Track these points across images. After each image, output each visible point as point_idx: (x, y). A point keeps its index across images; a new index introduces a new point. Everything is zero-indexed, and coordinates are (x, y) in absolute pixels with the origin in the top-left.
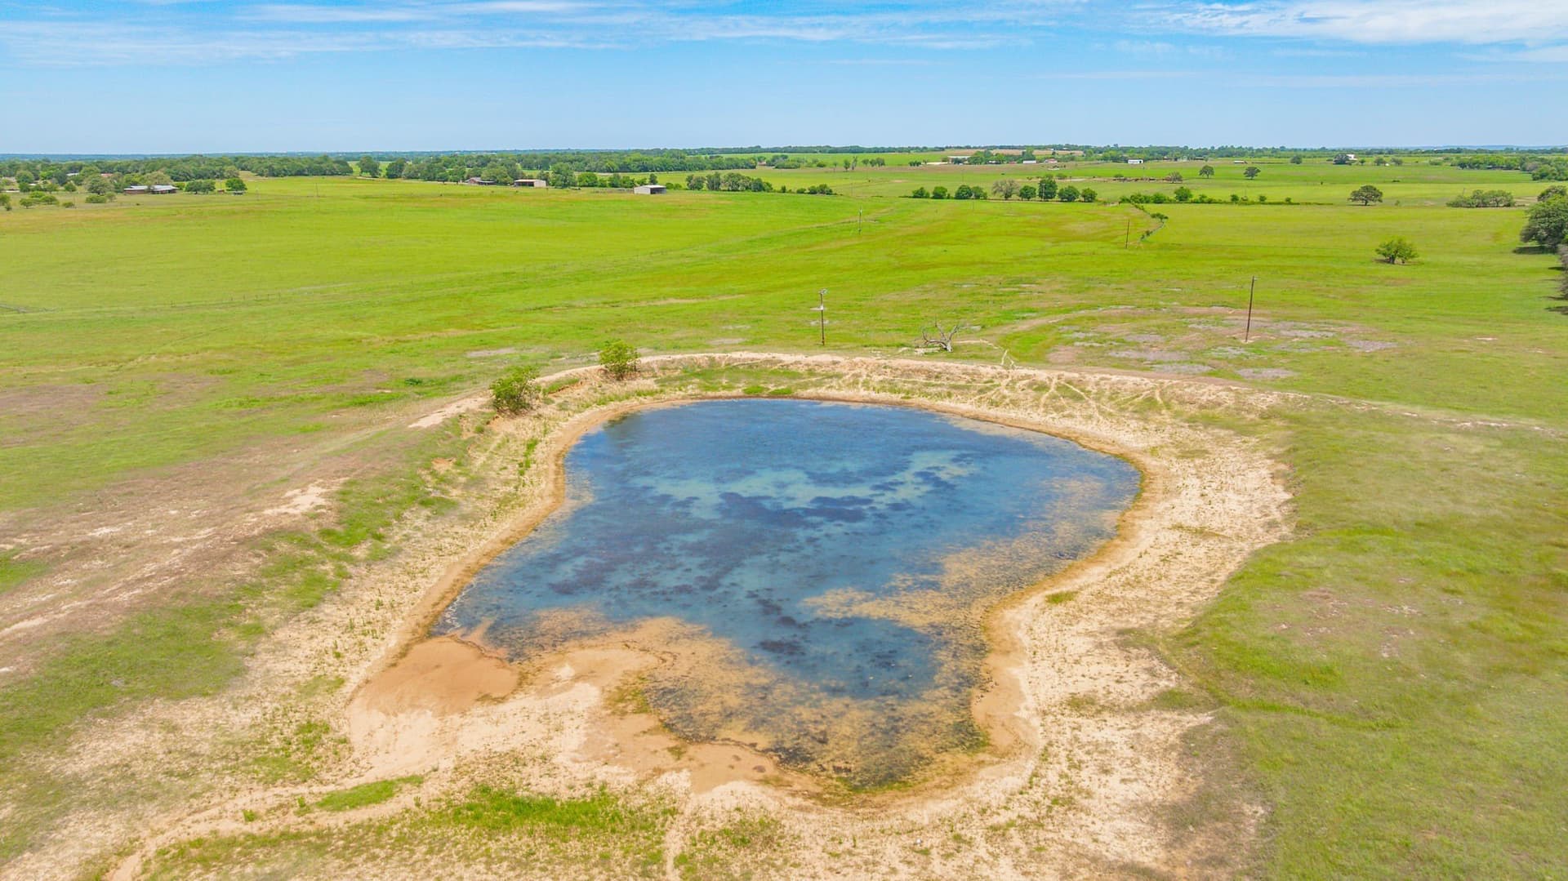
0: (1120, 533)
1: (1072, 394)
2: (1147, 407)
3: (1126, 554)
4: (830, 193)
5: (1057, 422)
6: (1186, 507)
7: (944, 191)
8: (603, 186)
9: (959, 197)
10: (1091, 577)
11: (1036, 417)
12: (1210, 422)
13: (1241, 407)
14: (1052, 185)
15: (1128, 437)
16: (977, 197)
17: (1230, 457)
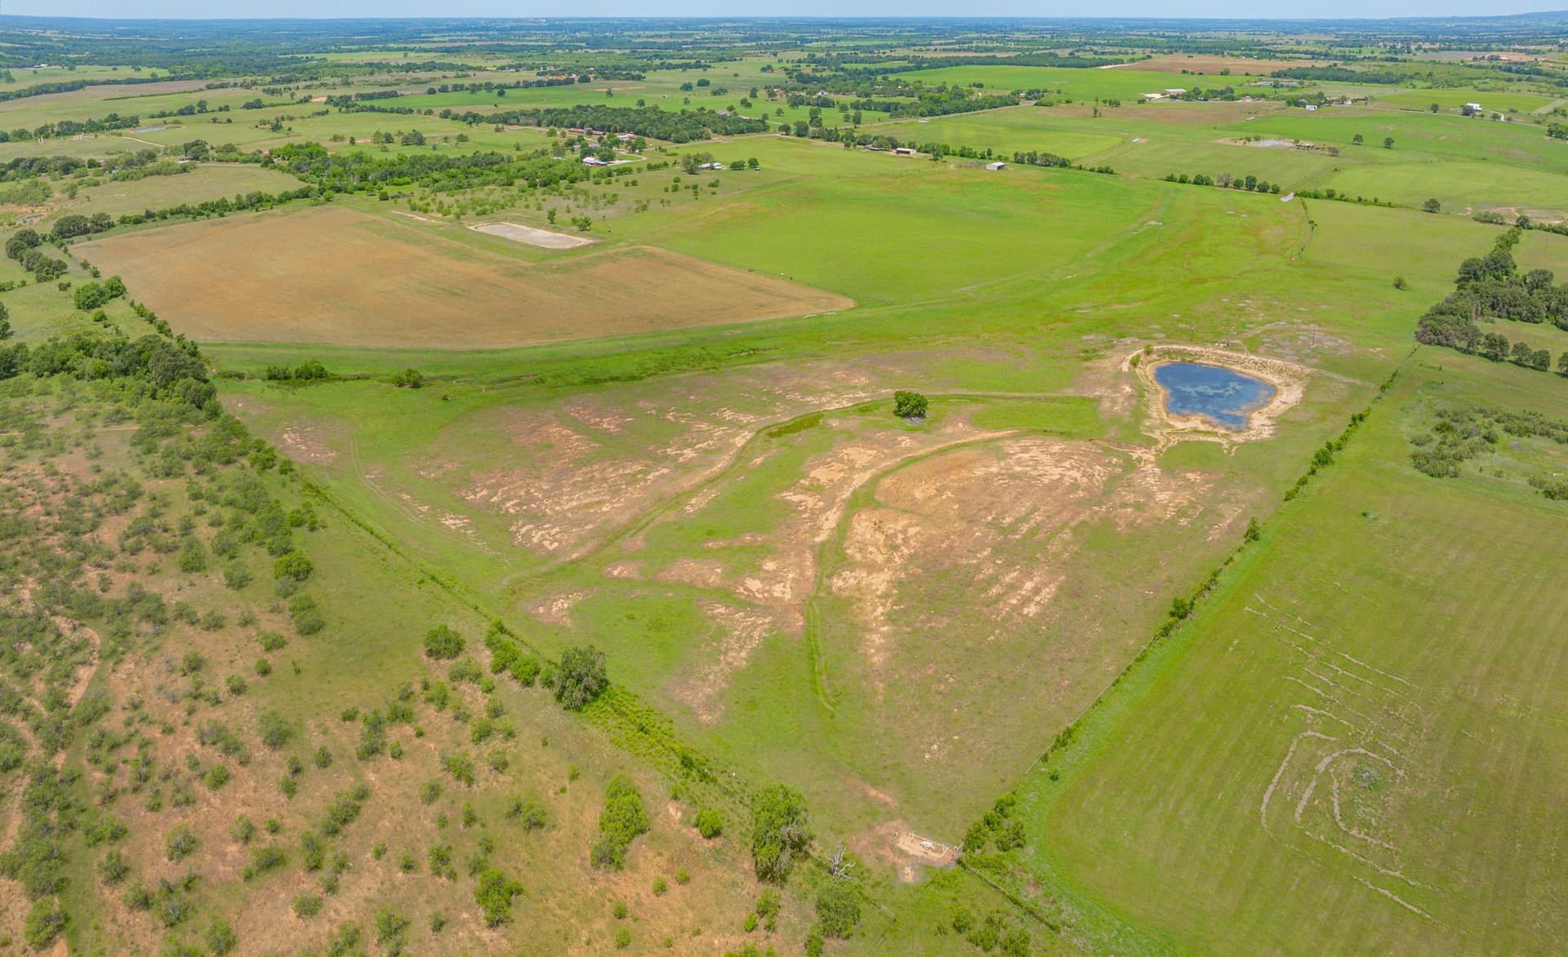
0: (1271, 402)
1: (1263, 366)
2: (1280, 371)
3: (1271, 406)
4: (1111, 173)
5: (1260, 374)
6: (1283, 398)
7: (1186, 177)
8: (954, 155)
9: (1196, 183)
10: (1265, 410)
11: (1255, 373)
12: (1294, 376)
13: (1302, 372)
14: (1254, 180)
15: (1276, 380)
16: (1207, 184)
17: (1295, 387)
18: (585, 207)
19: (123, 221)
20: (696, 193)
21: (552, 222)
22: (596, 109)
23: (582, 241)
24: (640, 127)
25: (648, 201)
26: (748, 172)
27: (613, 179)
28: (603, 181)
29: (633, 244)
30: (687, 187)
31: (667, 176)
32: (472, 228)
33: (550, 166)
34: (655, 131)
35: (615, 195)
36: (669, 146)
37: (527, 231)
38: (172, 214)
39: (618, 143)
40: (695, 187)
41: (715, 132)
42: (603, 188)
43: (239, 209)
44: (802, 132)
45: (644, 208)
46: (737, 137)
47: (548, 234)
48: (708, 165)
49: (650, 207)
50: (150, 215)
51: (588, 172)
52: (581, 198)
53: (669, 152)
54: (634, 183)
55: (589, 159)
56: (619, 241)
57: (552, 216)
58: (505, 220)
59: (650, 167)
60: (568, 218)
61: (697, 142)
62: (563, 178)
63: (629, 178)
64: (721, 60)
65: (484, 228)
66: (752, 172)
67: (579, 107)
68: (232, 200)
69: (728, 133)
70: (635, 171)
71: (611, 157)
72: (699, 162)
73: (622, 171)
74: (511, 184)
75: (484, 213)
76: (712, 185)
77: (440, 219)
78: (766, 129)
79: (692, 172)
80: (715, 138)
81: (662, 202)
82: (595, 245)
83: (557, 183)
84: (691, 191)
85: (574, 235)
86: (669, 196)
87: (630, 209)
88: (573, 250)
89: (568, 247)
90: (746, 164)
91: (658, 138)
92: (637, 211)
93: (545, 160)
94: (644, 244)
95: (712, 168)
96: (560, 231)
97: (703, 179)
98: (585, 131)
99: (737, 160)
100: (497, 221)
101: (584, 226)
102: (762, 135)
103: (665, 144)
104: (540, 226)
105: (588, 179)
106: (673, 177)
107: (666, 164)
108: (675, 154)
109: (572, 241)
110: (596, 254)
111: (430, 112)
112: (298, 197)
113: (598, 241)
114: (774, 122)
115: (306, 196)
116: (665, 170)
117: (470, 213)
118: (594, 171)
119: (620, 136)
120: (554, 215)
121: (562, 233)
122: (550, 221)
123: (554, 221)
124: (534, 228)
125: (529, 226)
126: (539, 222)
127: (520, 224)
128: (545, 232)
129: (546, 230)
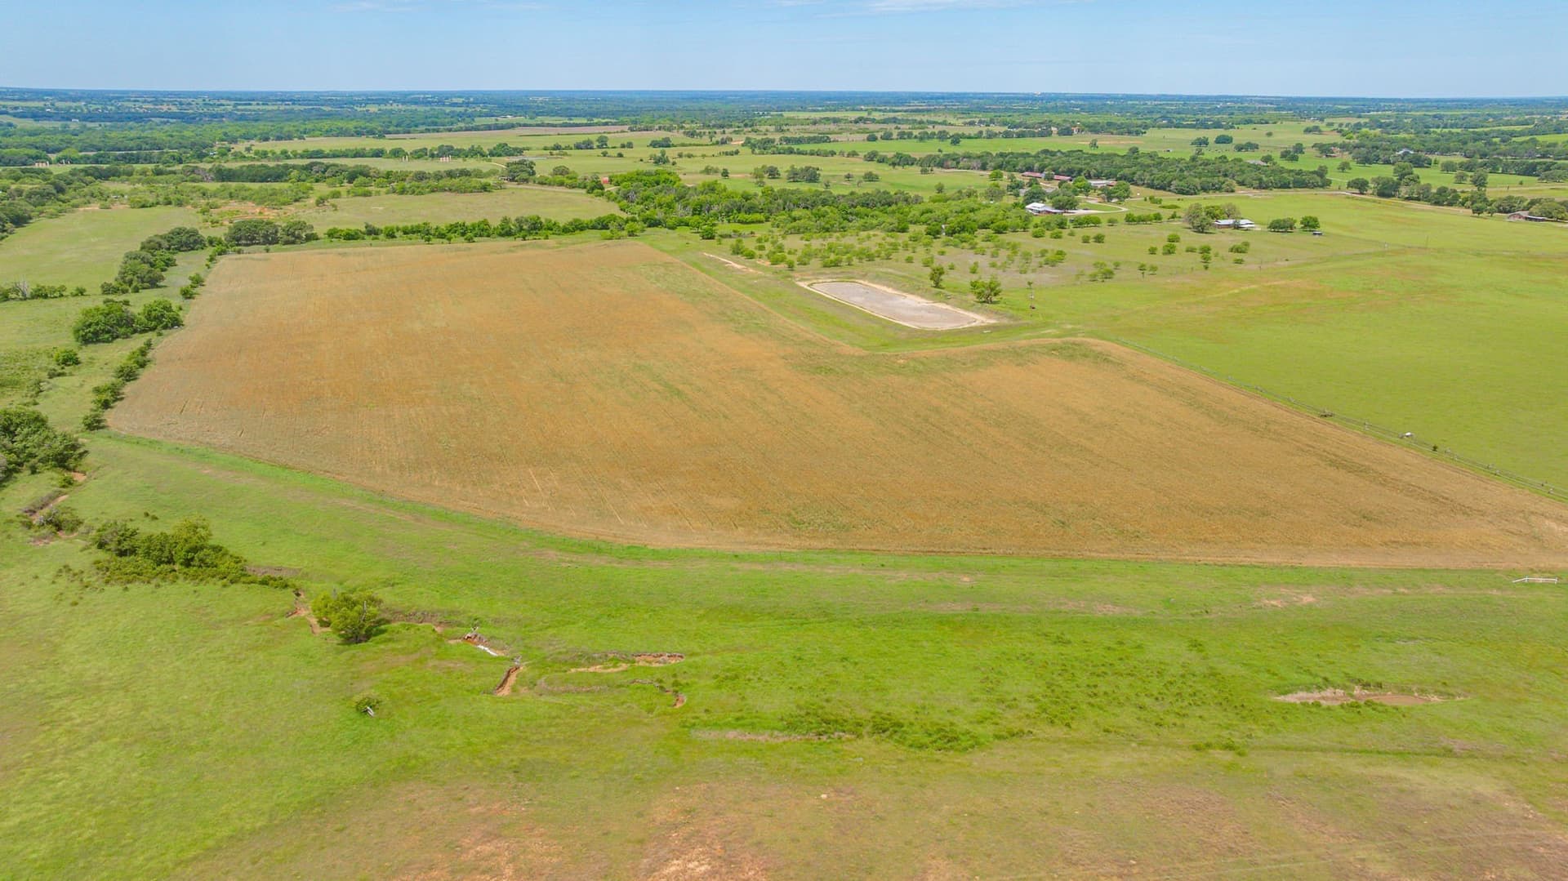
18: (1004, 267)
19: (332, 234)
20: (1206, 260)
21: (937, 286)
22: (1070, 154)
23: (979, 319)
24: (1126, 171)
25: (1117, 265)
26: (1300, 238)
27: (1065, 233)
28: (1048, 233)
29: (1073, 333)
30: (1191, 250)
31: (1157, 234)
32: (801, 284)
33: (972, 210)
34: (1147, 177)
35: (1060, 253)
36: (1168, 198)
37: (891, 297)
38: (405, 233)
39: (1087, 190)
40: (1205, 250)
41: (1242, 183)
42: (1048, 243)
43: (501, 235)
44: (1386, 191)
45: (1108, 275)
46: (1276, 192)
47: (923, 302)
48: (1230, 221)
49: (1117, 275)
50: (372, 232)
51: (1027, 219)
52: (1004, 254)
53: (1164, 203)
54: (1099, 239)
55: (1037, 206)
56: (1046, 325)
57: (937, 276)
58: (864, 277)
59: (1130, 220)
60: (966, 281)
61: (1211, 195)
62: (984, 226)
63: (1091, 232)
64: (1249, 122)
65: (825, 287)
66: (1308, 237)
67: (1046, 152)
68: (495, 223)
69: (1262, 186)
70: (1104, 223)
71: (1072, 205)
72: (1215, 217)
73: (1080, 223)
74: (904, 230)
75: (836, 264)
76: (1237, 250)
77: (765, 269)
78: (1326, 184)
79: (1201, 229)
80: (1241, 191)
81: (1142, 268)
82: (994, 328)
83: (972, 231)
84: (1198, 257)
85: (969, 307)
86: (1158, 260)
87: (1082, 274)
88: (949, 333)
89: (948, 326)
90: (1298, 225)
91: (1151, 186)
92: (1093, 279)
93: (969, 203)
94: (1092, 334)
95: (1237, 227)
96: (946, 299)
97: (1221, 240)
98: (1043, 175)
99: (1280, 216)
100: (851, 278)
101: (987, 295)
102: (1320, 191)
103: (1158, 194)
104: (915, 290)
105: (1025, 229)
106: (1167, 234)
107: (1158, 218)
108: (1176, 207)
109: (958, 319)
110: (991, 345)
111: (854, 154)
112: (594, 228)
113: (1005, 321)
114: (1338, 179)
115: (605, 227)
116: (1156, 225)
117: (815, 263)
118: (1037, 220)
119: (1093, 182)
120: (941, 274)
121: (947, 304)
122: (932, 282)
123: (941, 284)
124: (905, 292)
125: (897, 289)
126: (915, 283)
127: (884, 285)
128: (919, 299)
129: (922, 296)
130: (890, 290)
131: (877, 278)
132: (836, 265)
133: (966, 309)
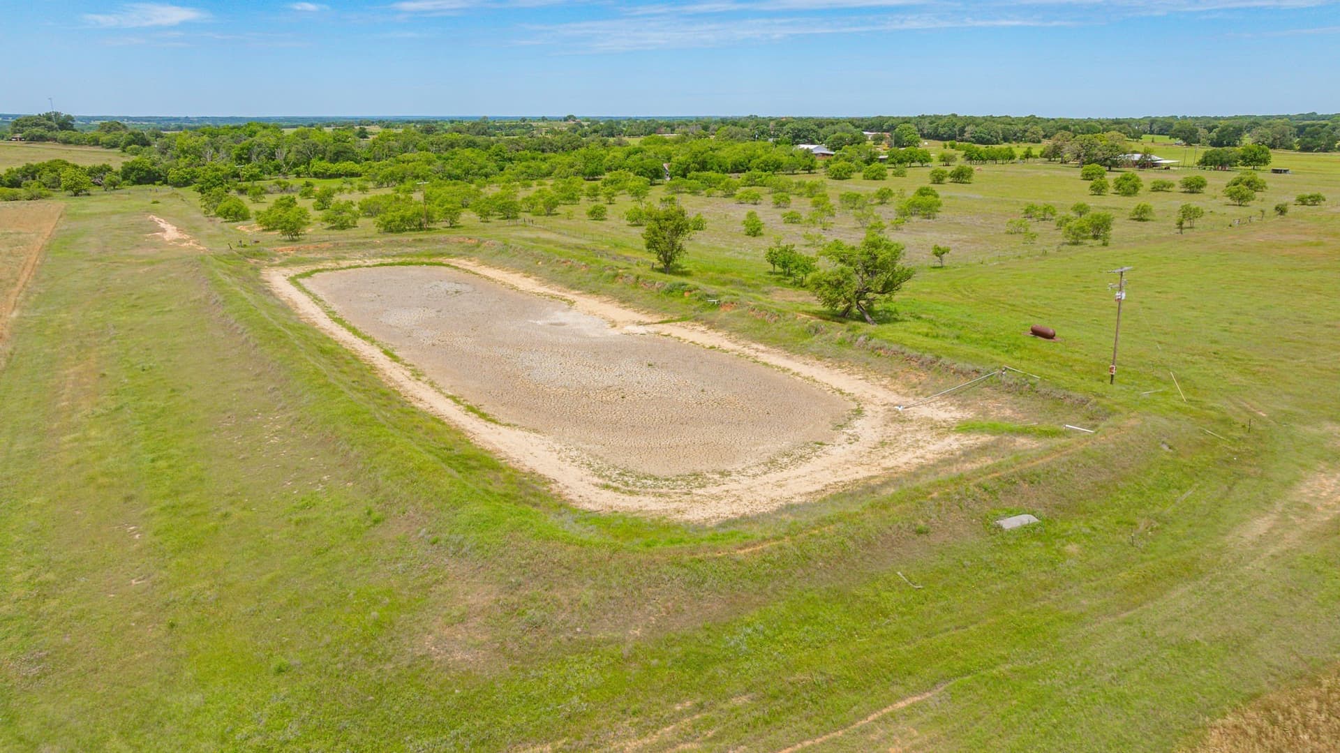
21: (670, 267)
37: (522, 306)
47: (628, 321)
55: (807, 147)
57: (665, 238)
58: (473, 251)
96: (703, 311)
100: (436, 256)
104: (602, 280)
120: (679, 230)
121: (711, 325)
122: (653, 258)
123: (682, 261)
124: (572, 287)
125: (551, 280)
126: (606, 261)
127: (517, 269)
128: (614, 311)
129: (625, 301)
130: (528, 284)
131: (506, 255)
132: (420, 227)
133: (790, 346)
